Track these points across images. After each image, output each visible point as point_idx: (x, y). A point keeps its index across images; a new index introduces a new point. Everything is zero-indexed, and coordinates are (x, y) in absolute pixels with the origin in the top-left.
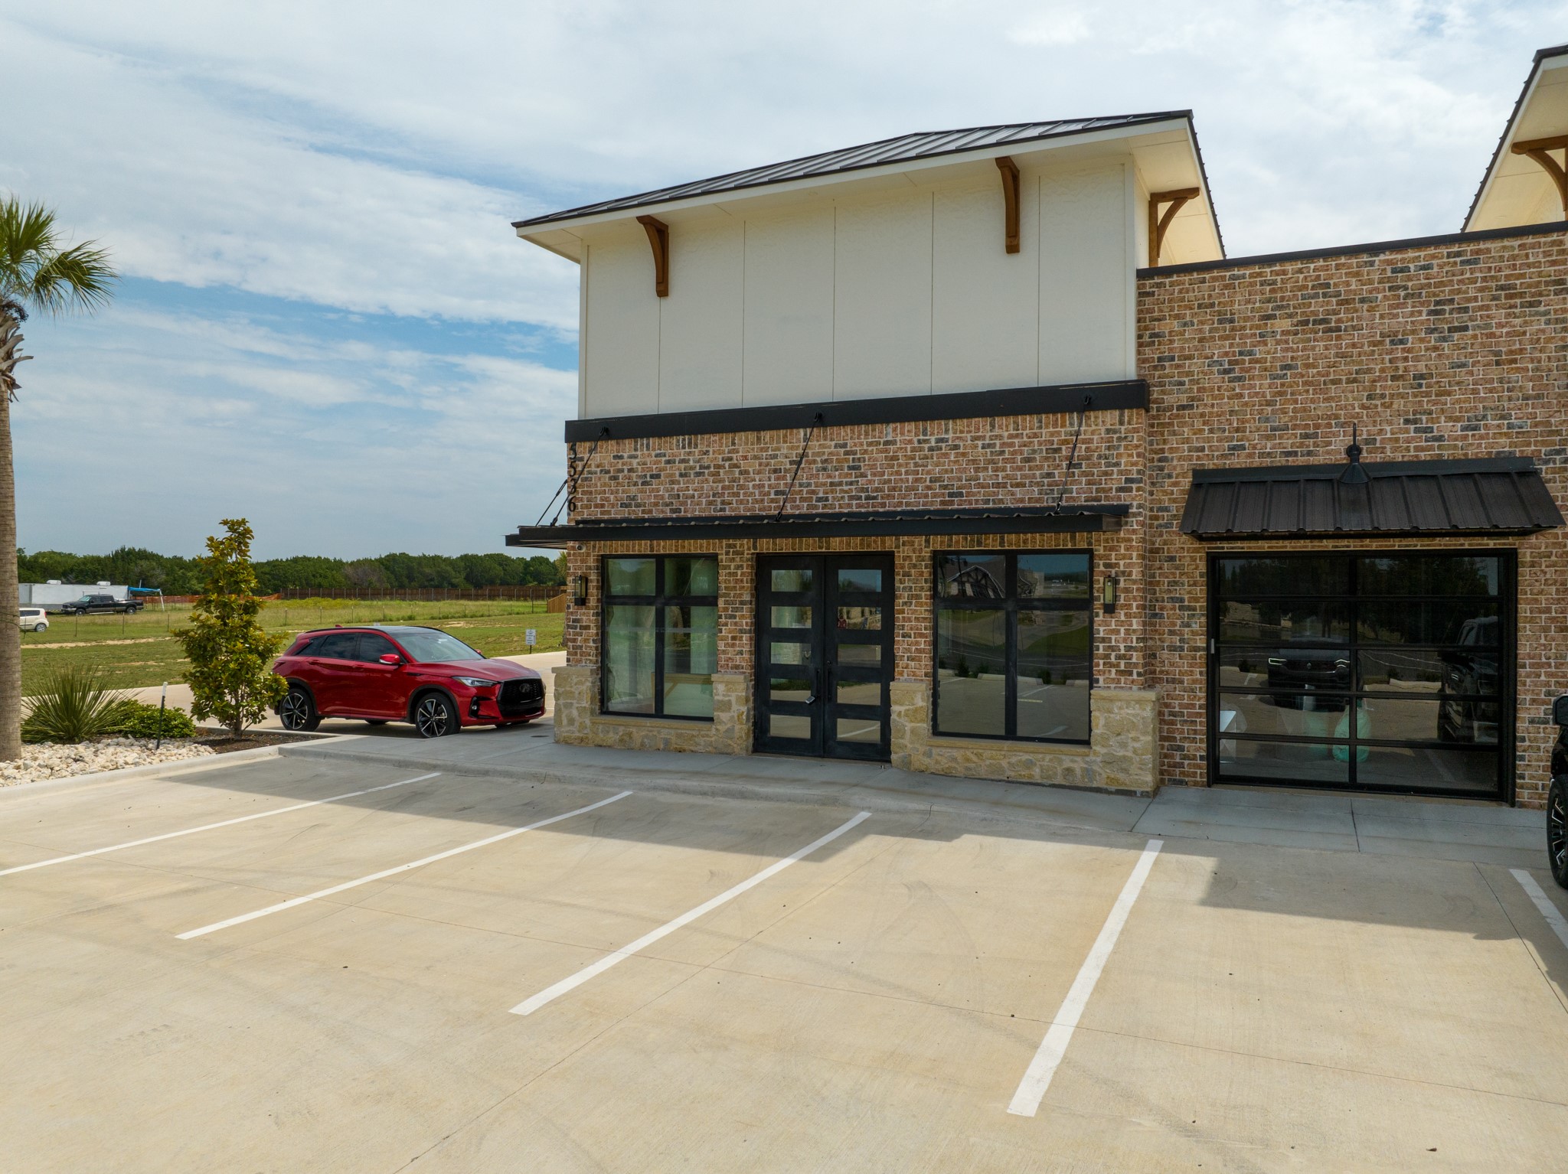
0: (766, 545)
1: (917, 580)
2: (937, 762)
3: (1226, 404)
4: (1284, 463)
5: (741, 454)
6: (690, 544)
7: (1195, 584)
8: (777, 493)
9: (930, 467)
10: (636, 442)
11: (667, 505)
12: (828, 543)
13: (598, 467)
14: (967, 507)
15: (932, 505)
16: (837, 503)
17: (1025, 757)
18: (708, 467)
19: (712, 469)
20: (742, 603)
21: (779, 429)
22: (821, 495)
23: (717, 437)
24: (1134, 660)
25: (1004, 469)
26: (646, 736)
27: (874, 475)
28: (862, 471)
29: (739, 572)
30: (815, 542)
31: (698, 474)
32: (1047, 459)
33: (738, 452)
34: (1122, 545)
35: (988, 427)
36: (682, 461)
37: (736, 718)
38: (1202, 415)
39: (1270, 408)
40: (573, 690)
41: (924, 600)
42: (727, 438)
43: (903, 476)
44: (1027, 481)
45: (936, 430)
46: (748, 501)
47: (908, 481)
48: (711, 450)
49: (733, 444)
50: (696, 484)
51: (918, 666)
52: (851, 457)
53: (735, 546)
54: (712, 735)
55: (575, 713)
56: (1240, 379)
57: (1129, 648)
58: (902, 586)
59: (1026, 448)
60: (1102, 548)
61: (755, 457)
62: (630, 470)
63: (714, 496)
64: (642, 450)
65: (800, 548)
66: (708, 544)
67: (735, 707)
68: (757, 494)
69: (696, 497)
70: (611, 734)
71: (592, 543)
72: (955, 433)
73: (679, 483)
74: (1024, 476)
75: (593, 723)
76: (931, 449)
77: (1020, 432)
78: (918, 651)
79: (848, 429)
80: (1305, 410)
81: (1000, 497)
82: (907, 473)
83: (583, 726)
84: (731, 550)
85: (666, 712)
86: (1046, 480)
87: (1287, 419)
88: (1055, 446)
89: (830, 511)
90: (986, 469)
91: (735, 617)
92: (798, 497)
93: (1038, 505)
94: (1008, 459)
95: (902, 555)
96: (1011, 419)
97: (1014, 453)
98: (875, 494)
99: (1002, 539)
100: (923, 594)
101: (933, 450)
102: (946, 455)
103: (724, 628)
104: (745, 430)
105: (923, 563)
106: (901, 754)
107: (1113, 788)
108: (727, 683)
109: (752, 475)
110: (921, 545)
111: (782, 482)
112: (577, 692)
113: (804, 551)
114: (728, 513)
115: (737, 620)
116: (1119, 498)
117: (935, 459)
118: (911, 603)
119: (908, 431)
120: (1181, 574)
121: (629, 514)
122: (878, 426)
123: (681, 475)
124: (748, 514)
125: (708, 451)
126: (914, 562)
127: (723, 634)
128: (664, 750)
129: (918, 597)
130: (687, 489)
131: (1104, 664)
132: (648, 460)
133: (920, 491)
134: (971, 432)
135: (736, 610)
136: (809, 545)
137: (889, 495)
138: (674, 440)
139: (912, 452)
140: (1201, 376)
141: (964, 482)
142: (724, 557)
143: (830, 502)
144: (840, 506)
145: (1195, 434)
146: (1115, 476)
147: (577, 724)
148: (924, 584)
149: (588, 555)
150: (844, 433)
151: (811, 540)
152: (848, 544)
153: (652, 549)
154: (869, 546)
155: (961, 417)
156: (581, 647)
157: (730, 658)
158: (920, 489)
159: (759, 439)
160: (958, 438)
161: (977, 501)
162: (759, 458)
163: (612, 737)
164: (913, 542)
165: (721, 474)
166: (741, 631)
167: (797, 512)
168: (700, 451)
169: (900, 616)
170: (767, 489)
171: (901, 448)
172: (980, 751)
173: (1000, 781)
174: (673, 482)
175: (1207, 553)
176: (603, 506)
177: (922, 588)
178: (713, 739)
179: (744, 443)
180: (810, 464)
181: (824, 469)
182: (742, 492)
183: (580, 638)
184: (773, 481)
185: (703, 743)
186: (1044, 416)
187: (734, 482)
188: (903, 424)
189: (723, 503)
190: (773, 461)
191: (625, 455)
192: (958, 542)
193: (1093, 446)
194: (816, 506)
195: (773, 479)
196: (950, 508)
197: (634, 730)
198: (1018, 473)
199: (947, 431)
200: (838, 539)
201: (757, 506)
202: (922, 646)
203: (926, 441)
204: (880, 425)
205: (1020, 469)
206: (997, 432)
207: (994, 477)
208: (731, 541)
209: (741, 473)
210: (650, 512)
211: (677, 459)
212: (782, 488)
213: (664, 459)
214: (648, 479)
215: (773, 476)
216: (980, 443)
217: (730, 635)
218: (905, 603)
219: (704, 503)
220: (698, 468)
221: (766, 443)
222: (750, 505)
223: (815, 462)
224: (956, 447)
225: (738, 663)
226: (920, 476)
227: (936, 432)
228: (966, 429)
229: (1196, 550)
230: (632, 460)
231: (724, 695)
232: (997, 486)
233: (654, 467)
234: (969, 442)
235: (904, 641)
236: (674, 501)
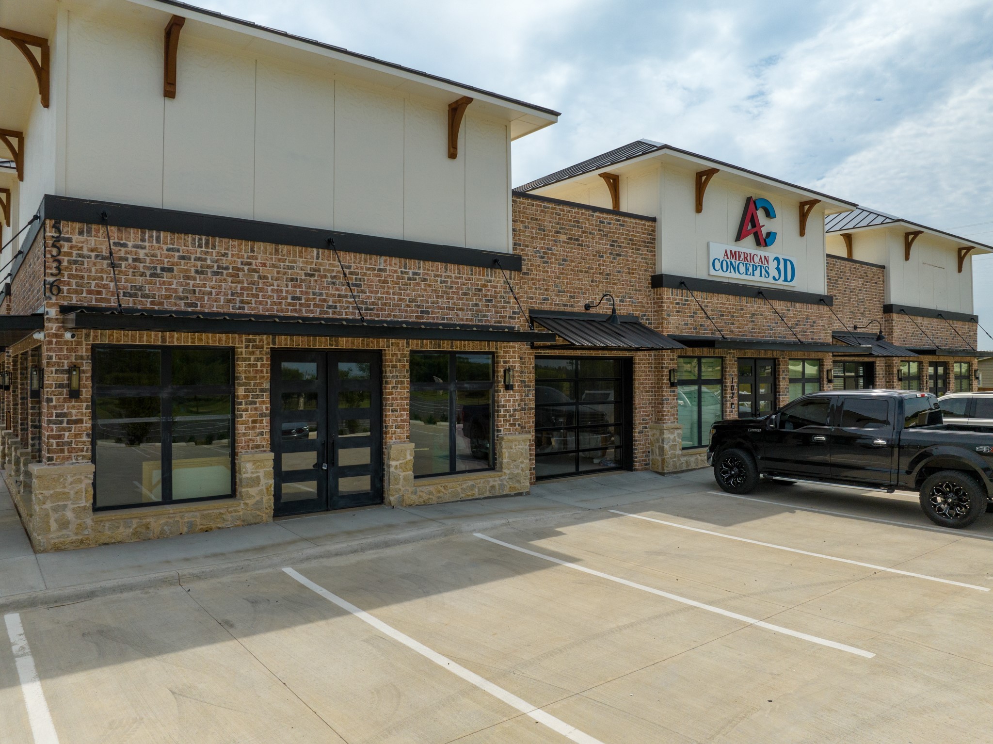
0: (284, 341)
1: (401, 371)
2: (420, 497)
3: (542, 275)
4: (563, 310)
5: (259, 261)
6: (208, 338)
7: (530, 373)
8: (293, 298)
9: (408, 291)
10: (144, 233)
11: (181, 299)
12: (337, 341)
13: (92, 251)
14: (432, 321)
15: (410, 318)
16: (344, 311)
17: (470, 483)
18: (227, 268)
19: (231, 271)
20: (262, 390)
21: (296, 246)
22: (330, 303)
23: (236, 243)
24: (517, 417)
25: (453, 299)
26: (166, 524)
27: (371, 292)
28: (362, 288)
29: (259, 364)
30: (326, 340)
31: (216, 273)
32: (475, 294)
33: (257, 259)
34: (511, 350)
35: (444, 270)
36: (199, 259)
37: (265, 490)
38: (532, 279)
39: (558, 280)
40: (66, 490)
41: (406, 385)
42: (246, 245)
43: (391, 296)
44: (465, 307)
45: (414, 267)
46: (267, 302)
47: (394, 300)
48: (230, 253)
49: (253, 251)
50: (214, 283)
51: (402, 432)
52: (354, 277)
53: (255, 341)
54: (238, 509)
55: (69, 515)
56: (547, 262)
57: (515, 410)
58: (391, 375)
59: (464, 287)
60: (502, 351)
61: (274, 266)
62: (135, 260)
63: (233, 294)
64: (151, 241)
65: (314, 344)
66: (228, 338)
67: (263, 481)
68: (275, 297)
69: (214, 294)
70: (122, 529)
71: (84, 331)
72: (424, 270)
73: (195, 279)
74: (463, 304)
75: (96, 522)
76: (409, 279)
77: (461, 275)
78: (402, 421)
79: (352, 255)
80: (571, 283)
81: (450, 316)
82: (394, 294)
83: (81, 527)
84: (251, 344)
85: (175, 497)
86: (475, 308)
87: (564, 287)
88: (479, 287)
89: (338, 317)
90: (443, 297)
91: (255, 403)
92: (312, 303)
93: (471, 323)
94: (454, 292)
95: (391, 352)
96: (456, 266)
97: (458, 288)
98: (372, 307)
99: (452, 343)
100: (405, 380)
101: (411, 280)
102: (419, 284)
103: (244, 413)
104: (264, 241)
105: (405, 359)
106: (397, 496)
107: (513, 493)
108: (255, 462)
109: (270, 280)
110: (404, 346)
111: (298, 290)
112: (72, 492)
113: (317, 347)
114: (246, 311)
115: (258, 405)
116: (510, 322)
117: (412, 286)
118: (397, 387)
119: (395, 264)
120: (525, 367)
121: (135, 304)
122: (374, 257)
123: (197, 272)
124: (267, 313)
125: (227, 254)
126: (399, 358)
127: (244, 418)
128: (188, 533)
129: (402, 383)
130: (204, 285)
131: (504, 420)
132: (158, 253)
133: (403, 308)
134: (433, 271)
135: (257, 396)
136: (322, 343)
137: (382, 309)
138: (190, 238)
139: (397, 279)
140: (532, 258)
141: (430, 304)
142: (244, 350)
143: (338, 310)
144: (346, 314)
145: (529, 289)
146: (507, 310)
147: (72, 527)
148: (406, 374)
149: (79, 343)
150: (348, 258)
151: (323, 339)
152: (353, 343)
153: (164, 340)
154: (368, 345)
155: (428, 260)
156: (70, 443)
157: (251, 440)
158: (403, 306)
159: (277, 251)
160: (426, 274)
161: (437, 317)
162: (277, 267)
163: (123, 532)
164: (399, 343)
165: (240, 276)
166: (262, 415)
167: (311, 315)
168: (218, 253)
169: (390, 397)
170: (284, 294)
171: (390, 276)
172: (447, 484)
173: (457, 501)
174: (188, 278)
175: (535, 356)
176: (99, 293)
177: (405, 376)
178: (241, 513)
179: (263, 252)
180: (322, 278)
181: (334, 283)
182: (261, 294)
183: (67, 434)
184: (290, 288)
185: (230, 519)
186: (473, 268)
187: (254, 284)
188: (391, 258)
189: (242, 302)
190: (290, 271)
191: (130, 244)
192: (426, 345)
193: (498, 290)
194: (327, 312)
195: (290, 286)
196: (421, 321)
197: (151, 520)
198: (461, 302)
199: (419, 268)
200: (345, 339)
201: (275, 307)
202: (405, 417)
203: (406, 273)
204: (375, 256)
205: (461, 299)
206: (448, 273)
207: (447, 303)
208: (251, 337)
209: (260, 277)
210: (162, 304)
211: (193, 257)
212: (298, 295)
213: (177, 254)
214: (159, 271)
215: (290, 284)
216: (439, 279)
217: (250, 420)
218: (393, 387)
219: (222, 301)
220: (215, 268)
221: (284, 255)
222: (268, 306)
223: (325, 276)
224: (425, 280)
225: (258, 443)
226: (402, 297)
227: (412, 267)
228: (431, 269)
229: (531, 354)
230: (138, 250)
231: (252, 473)
232: (449, 308)
233: (166, 260)
234: (433, 278)
235: (393, 414)
236: (189, 296)
